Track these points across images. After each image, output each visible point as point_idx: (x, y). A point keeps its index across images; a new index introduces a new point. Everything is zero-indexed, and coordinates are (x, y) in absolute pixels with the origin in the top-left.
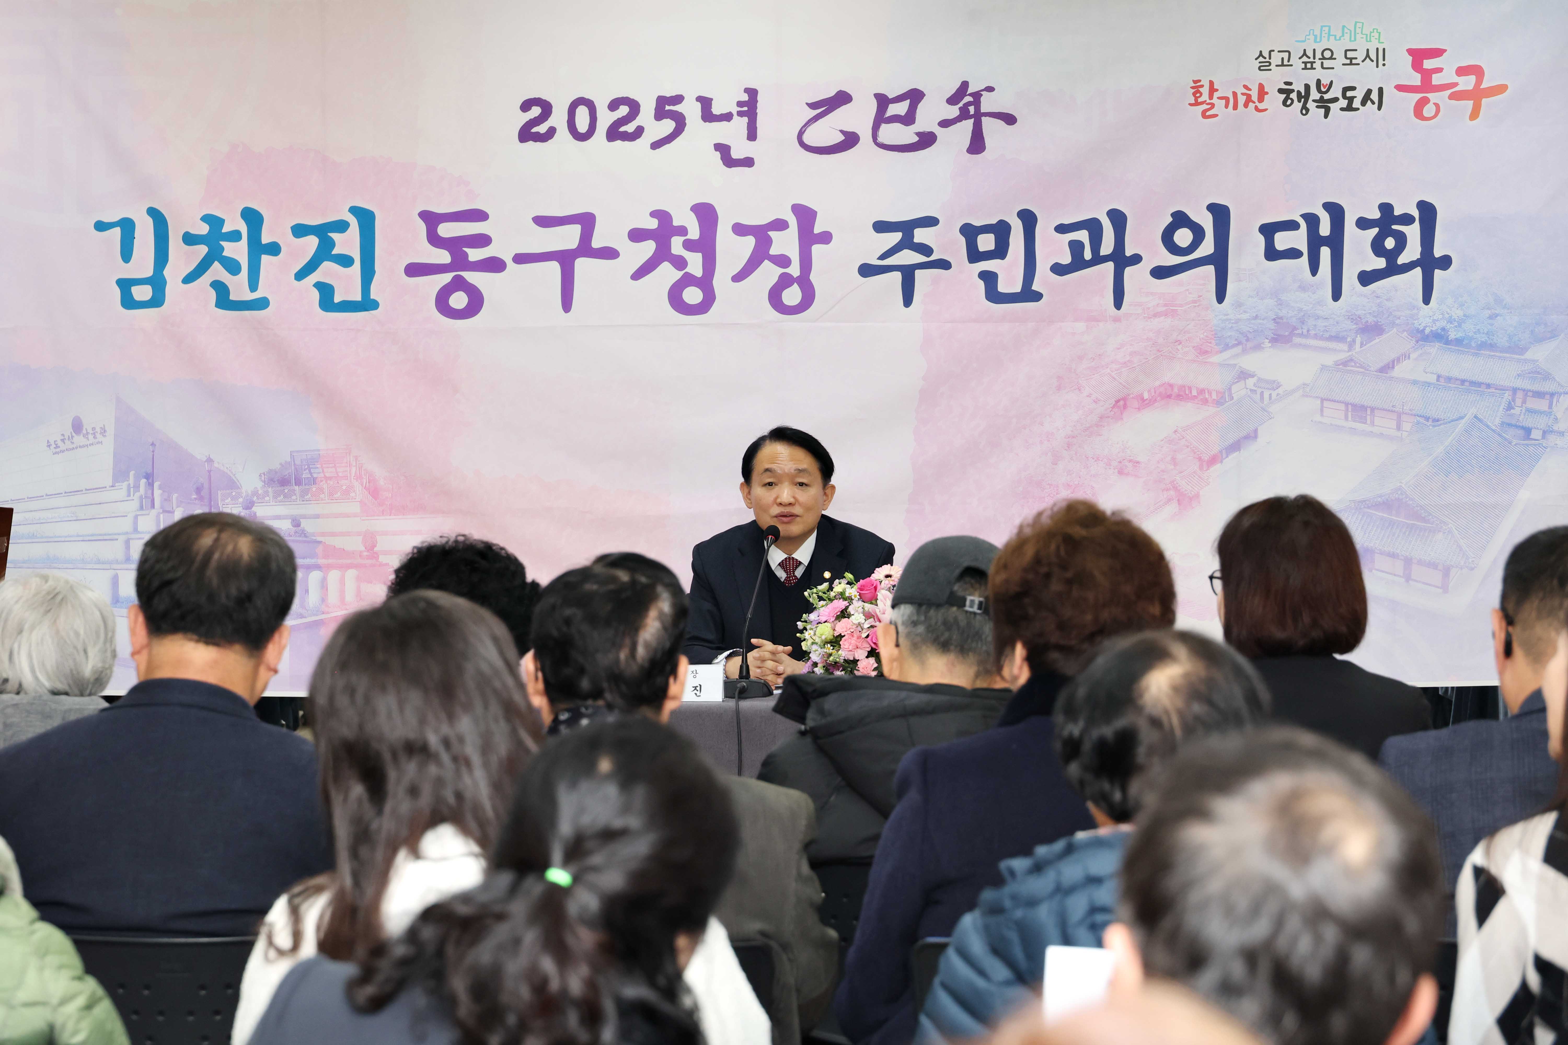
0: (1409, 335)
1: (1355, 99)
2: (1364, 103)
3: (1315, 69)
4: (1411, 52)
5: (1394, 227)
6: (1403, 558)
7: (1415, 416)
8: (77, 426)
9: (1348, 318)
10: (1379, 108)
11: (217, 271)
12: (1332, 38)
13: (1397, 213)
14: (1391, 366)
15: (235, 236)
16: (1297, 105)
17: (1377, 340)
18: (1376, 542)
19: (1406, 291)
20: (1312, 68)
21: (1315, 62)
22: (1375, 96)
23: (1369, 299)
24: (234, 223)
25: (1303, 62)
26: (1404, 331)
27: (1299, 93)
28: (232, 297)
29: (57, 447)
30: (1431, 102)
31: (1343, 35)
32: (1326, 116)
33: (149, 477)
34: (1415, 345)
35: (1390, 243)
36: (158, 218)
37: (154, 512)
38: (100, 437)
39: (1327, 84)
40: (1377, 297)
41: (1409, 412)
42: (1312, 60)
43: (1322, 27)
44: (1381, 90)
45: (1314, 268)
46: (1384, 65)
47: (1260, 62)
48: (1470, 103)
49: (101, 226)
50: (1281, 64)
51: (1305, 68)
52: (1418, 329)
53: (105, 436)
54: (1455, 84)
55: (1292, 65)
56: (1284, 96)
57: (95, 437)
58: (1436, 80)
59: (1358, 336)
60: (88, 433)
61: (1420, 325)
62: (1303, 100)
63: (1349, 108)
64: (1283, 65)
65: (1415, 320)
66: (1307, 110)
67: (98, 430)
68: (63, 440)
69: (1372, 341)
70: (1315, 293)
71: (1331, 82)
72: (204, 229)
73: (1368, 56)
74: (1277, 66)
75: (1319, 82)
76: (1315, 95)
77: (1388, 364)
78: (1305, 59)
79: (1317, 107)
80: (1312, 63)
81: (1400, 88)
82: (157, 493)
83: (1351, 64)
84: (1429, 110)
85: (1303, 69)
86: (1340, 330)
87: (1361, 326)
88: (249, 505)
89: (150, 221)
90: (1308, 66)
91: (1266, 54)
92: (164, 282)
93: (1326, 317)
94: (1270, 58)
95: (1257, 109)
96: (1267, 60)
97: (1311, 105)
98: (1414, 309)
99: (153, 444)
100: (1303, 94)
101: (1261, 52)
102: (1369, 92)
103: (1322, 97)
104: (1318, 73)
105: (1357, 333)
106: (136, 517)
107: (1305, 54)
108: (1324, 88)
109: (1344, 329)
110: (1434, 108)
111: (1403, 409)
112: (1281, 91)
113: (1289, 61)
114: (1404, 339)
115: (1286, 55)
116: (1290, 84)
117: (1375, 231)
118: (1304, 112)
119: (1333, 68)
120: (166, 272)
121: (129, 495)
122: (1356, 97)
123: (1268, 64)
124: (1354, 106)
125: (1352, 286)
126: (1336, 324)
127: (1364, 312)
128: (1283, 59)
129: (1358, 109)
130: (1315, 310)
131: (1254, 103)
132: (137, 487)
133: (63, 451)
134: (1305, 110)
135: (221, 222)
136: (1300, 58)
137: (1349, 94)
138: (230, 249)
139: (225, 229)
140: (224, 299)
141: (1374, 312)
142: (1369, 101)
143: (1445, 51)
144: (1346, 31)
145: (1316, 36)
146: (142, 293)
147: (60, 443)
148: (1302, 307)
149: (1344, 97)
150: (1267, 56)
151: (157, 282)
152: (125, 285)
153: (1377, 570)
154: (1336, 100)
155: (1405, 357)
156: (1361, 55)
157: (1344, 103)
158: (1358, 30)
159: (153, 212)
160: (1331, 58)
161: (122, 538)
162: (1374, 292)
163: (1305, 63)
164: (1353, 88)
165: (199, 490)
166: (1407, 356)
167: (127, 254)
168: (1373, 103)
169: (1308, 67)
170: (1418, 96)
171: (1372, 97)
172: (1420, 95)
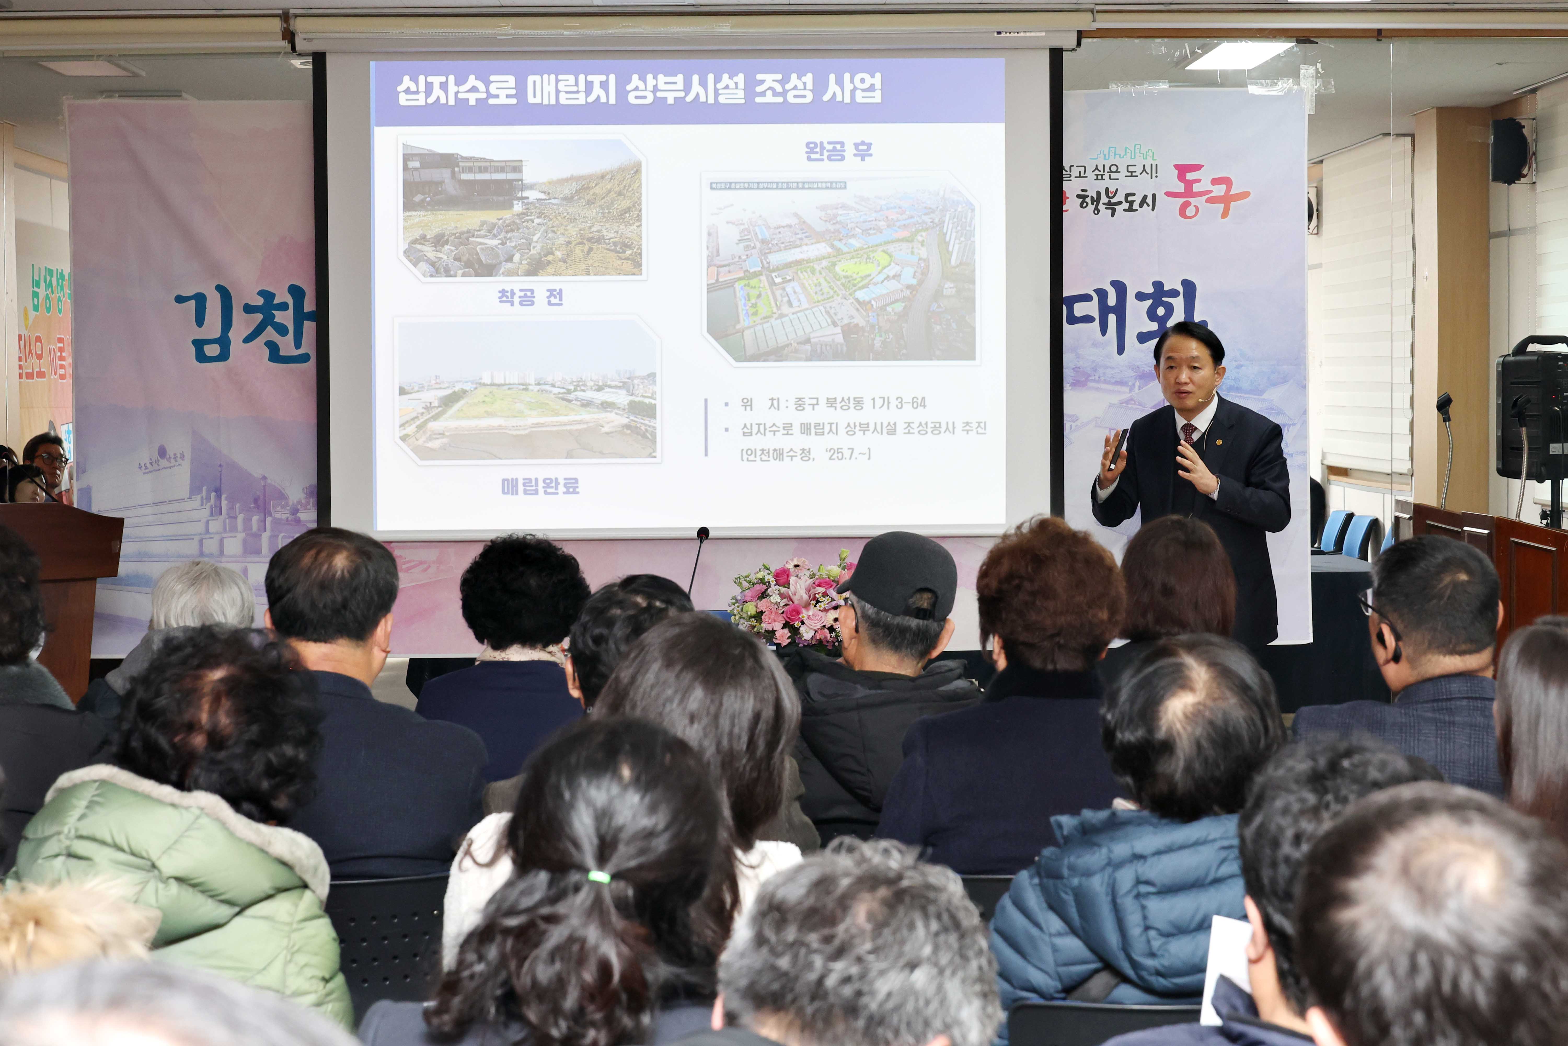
1: (1135, 203)
2: (1141, 206)
3: (1104, 180)
4: (1177, 167)
5: (1164, 299)
8: (162, 452)
9: (1130, 368)
10: (1153, 209)
11: (270, 333)
12: (1117, 156)
13: (1166, 288)
15: (283, 307)
16: (1091, 207)
20: (1102, 179)
21: (1104, 175)
22: (1149, 200)
23: (1145, 353)
24: (283, 296)
25: (1095, 175)
27: (1092, 197)
28: (282, 353)
29: (146, 468)
30: (1192, 205)
31: (1126, 155)
32: (1113, 215)
33: (218, 492)
35: (1161, 311)
36: (224, 293)
37: (222, 518)
38: (180, 461)
39: (1113, 191)
42: (1102, 173)
43: (1110, 148)
44: (1154, 196)
45: (1104, 330)
46: (1156, 177)
47: (1063, 175)
48: (1221, 206)
49: (180, 299)
50: (1078, 176)
51: (1097, 179)
53: (183, 460)
54: (1211, 191)
55: (1087, 177)
56: (1082, 200)
57: (176, 461)
58: (1196, 188)
59: (1137, 381)
60: (170, 458)
62: (1095, 203)
63: (1130, 209)
64: (1080, 177)
66: (1099, 211)
67: (178, 455)
68: (151, 463)
69: (1148, 385)
70: (1105, 349)
71: (1117, 190)
72: (260, 301)
73: (1144, 170)
74: (1075, 177)
75: (1107, 189)
76: (1104, 199)
78: (1097, 172)
79: (1106, 208)
80: (1102, 175)
81: (1169, 194)
82: (224, 503)
83: (1132, 176)
84: (1190, 211)
85: (1095, 180)
88: (295, 512)
89: (218, 295)
90: (1099, 177)
91: (1067, 169)
92: (228, 342)
93: (1113, 367)
96: (1069, 173)
97: (1101, 207)
99: (220, 466)
100: (1095, 199)
101: (1064, 166)
102: (1145, 197)
103: (1109, 201)
104: (1107, 183)
106: (208, 522)
107: (1097, 168)
108: (1112, 194)
109: (1127, 376)
110: (1194, 209)
112: (1078, 196)
113: (1084, 174)
115: (1082, 169)
116: (1086, 191)
117: (1150, 301)
118: (1096, 212)
119: (1118, 179)
120: (230, 334)
121: (202, 505)
122: (1135, 201)
123: (1068, 176)
124: (1134, 208)
125: (1132, 343)
126: (1121, 372)
127: (1141, 363)
128: (1080, 172)
129: (1137, 210)
130: (1105, 362)
132: (208, 499)
133: (151, 472)
134: (1097, 211)
135: (273, 296)
136: (1093, 172)
137: (1130, 199)
138: (280, 317)
139: (276, 301)
140: (275, 355)
142: (1145, 204)
143: (1203, 166)
144: (1128, 151)
145: (1105, 155)
146: (212, 350)
147: (148, 465)
148: (1095, 359)
149: (1126, 201)
151: (224, 342)
152: (199, 344)
154: (1120, 203)
156: (1139, 169)
157: (1126, 205)
158: (1137, 151)
159: (220, 289)
160: (1116, 172)
161: (197, 538)
163: (1097, 175)
164: (1133, 194)
165: (256, 501)
167: (200, 320)
168: (1148, 205)
170: (1182, 200)
171: (1147, 201)
172: (1184, 200)
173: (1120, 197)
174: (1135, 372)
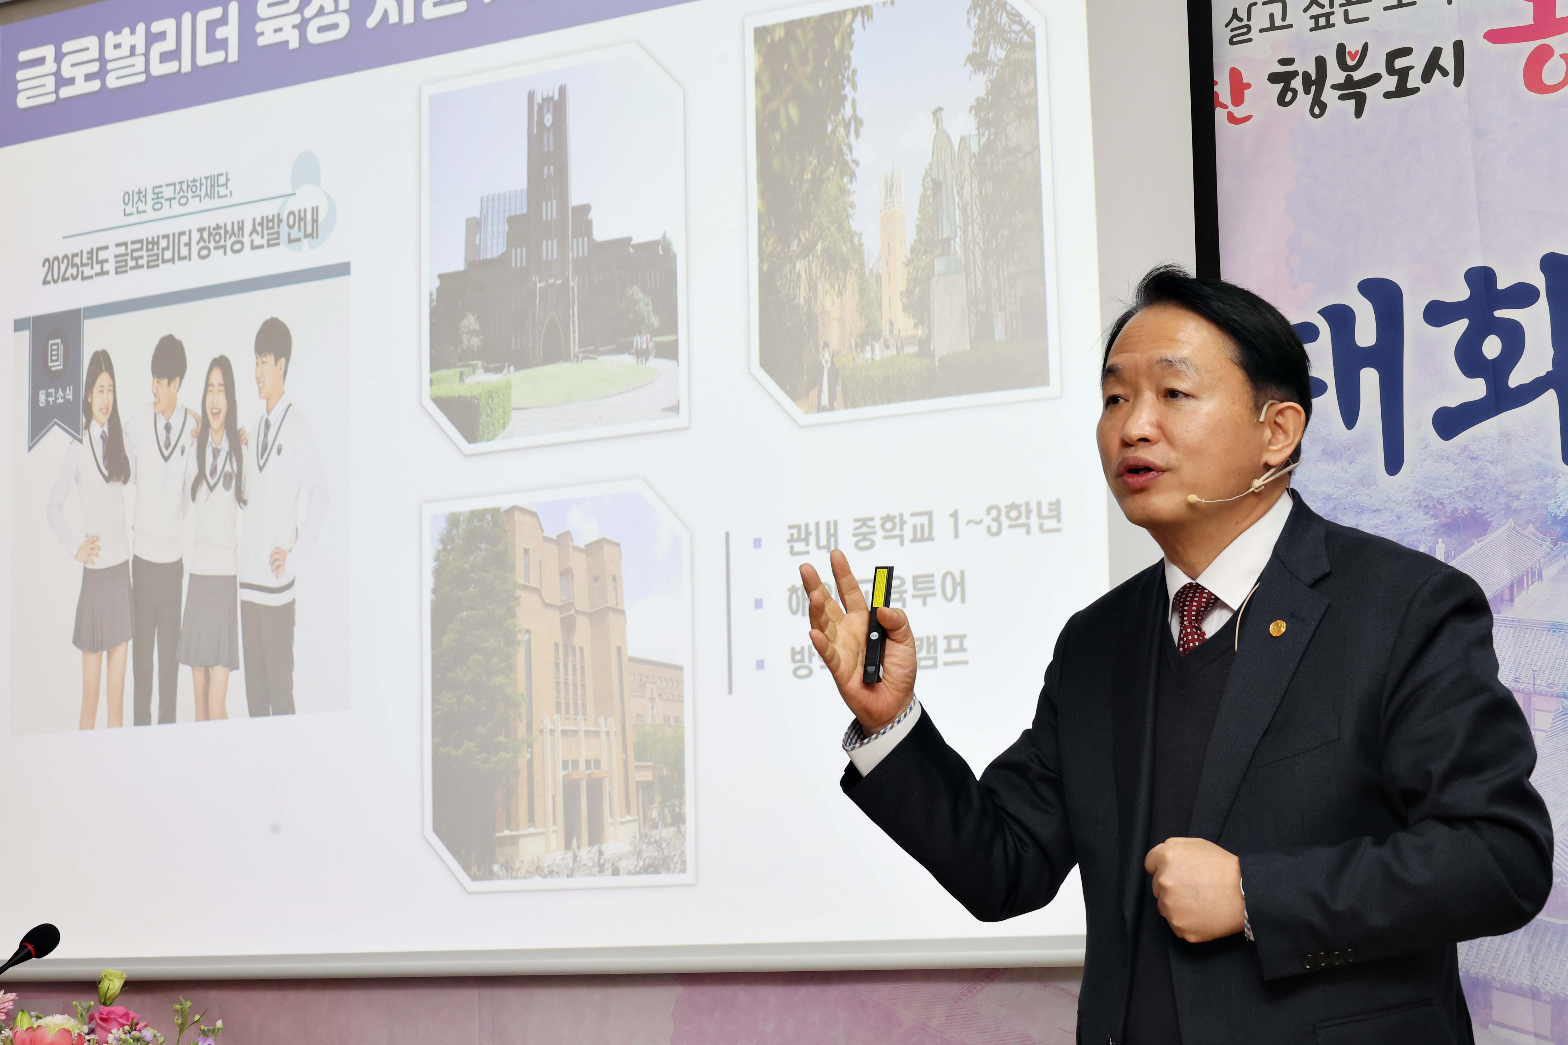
0: (1538, 530)
1: (1411, 72)
2: (1427, 77)
3: (1333, 25)
5: (1499, 314)
6: (1548, 999)
7: (1558, 696)
9: (1419, 506)
10: (1458, 82)
13: (1502, 284)
14: (1507, 597)
16: (1304, 100)
17: (1477, 546)
18: (1493, 965)
19: (1528, 440)
20: (1329, 25)
21: (1333, 13)
22: (1447, 60)
23: (1456, 463)
25: (1311, 17)
26: (1528, 522)
27: (1306, 75)
30: (1557, 53)
32: (1359, 113)
34: (1552, 549)
35: (1492, 347)
39: (1357, 52)
40: (1472, 458)
41: (1547, 689)
42: (1327, 9)
44: (1459, 47)
45: (1350, 413)
47: (1232, 30)
50: (1268, 26)
51: (1317, 27)
52: (1556, 516)
55: (1290, 26)
56: (1279, 87)
59: (1440, 540)
61: (1559, 507)
62: (1313, 88)
63: (1402, 90)
64: (1273, 27)
65: (1550, 498)
66: (1323, 107)
69: (1469, 547)
70: (1354, 462)
71: (1365, 47)
74: (1262, 31)
75: (1341, 49)
76: (1335, 75)
77: (1502, 593)
78: (1315, 10)
79: (1342, 98)
80: (1327, 16)
81: (1496, 36)
84: (1552, 72)
85: (1312, 30)
86: (1405, 531)
87: (1444, 520)
90: (1322, 22)
91: (1242, 13)
93: (1375, 508)
94: (1249, 19)
95: (1232, 118)
96: (1245, 22)
97: (1329, 96)
98: (1546, 476)
100: (1314, 78)
101: (1235, 10)
102: (1437, 52)
103: (1349, 78)
104: (1340, 33)
105: (1436, 534)
108: (1353, 60)
109: (1413, 529)
111: (1534, 685)
112: (1274, 78)
113: (1284, 18)
114: (1529, 539)
115: (1277, 8)
116: (1290, 61)
117: (1464, 324)
118: (1317, 111)
119: (1367, 19)
122: (1412, 67)
123: (1245, 30)
124: (1410, 85)
125: (1422, 440)
126: (1396, 521)
127: (1448, 491)
128: (1272, 16)
129: (1416, 90)
130: (1354, 496)
131: (1226, 107)
134: (1319, 107)
136: (1305, 10)
137: (1399, 63)
141: (1466, 488)
142: (1437, 71)
148: (1331, 492)
149: (1391, 70)
150: (1245, 17)
153: (1500, 1025)
154: (1374, 79)
155: (1533, 576)
157: (1390, 83)
162: (1465, 448)
163: (1316, 18)
164: (1406, 52)
166: (1536, 574)
168: (1445, 73)
169: (1320, 25)
170: (1528, 47)
171: (1442, 62)
172: (1531, 46)
173: (1375, 64)
174: (1434, 516)
